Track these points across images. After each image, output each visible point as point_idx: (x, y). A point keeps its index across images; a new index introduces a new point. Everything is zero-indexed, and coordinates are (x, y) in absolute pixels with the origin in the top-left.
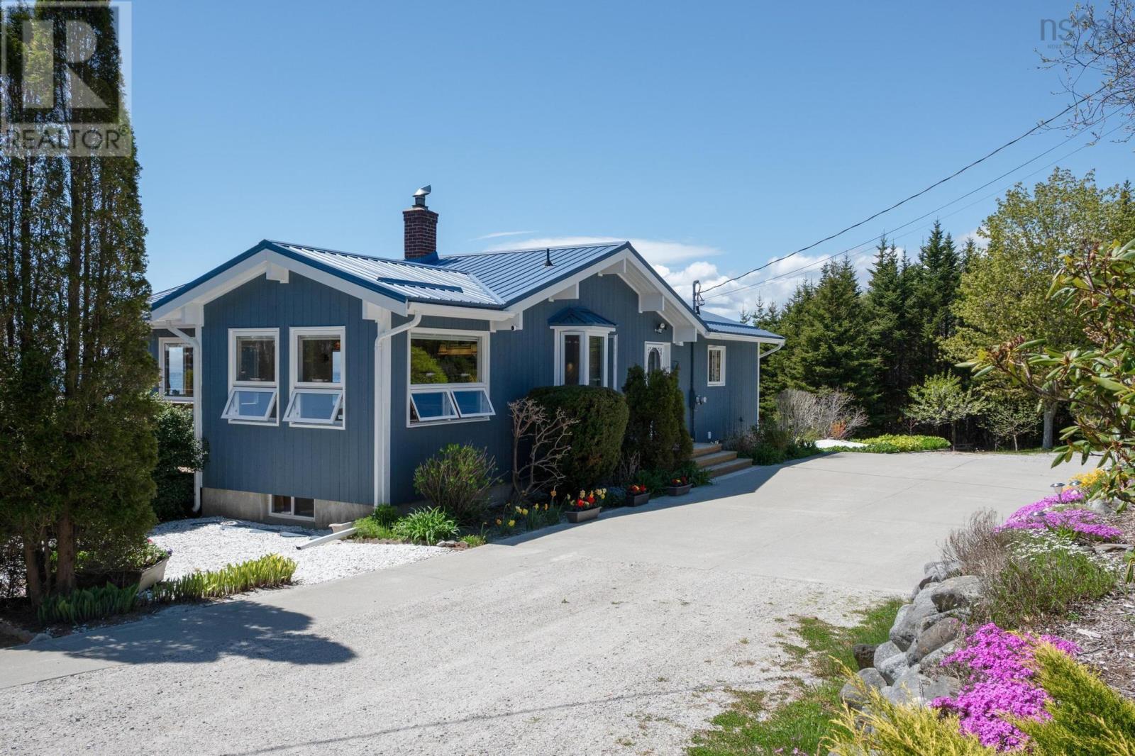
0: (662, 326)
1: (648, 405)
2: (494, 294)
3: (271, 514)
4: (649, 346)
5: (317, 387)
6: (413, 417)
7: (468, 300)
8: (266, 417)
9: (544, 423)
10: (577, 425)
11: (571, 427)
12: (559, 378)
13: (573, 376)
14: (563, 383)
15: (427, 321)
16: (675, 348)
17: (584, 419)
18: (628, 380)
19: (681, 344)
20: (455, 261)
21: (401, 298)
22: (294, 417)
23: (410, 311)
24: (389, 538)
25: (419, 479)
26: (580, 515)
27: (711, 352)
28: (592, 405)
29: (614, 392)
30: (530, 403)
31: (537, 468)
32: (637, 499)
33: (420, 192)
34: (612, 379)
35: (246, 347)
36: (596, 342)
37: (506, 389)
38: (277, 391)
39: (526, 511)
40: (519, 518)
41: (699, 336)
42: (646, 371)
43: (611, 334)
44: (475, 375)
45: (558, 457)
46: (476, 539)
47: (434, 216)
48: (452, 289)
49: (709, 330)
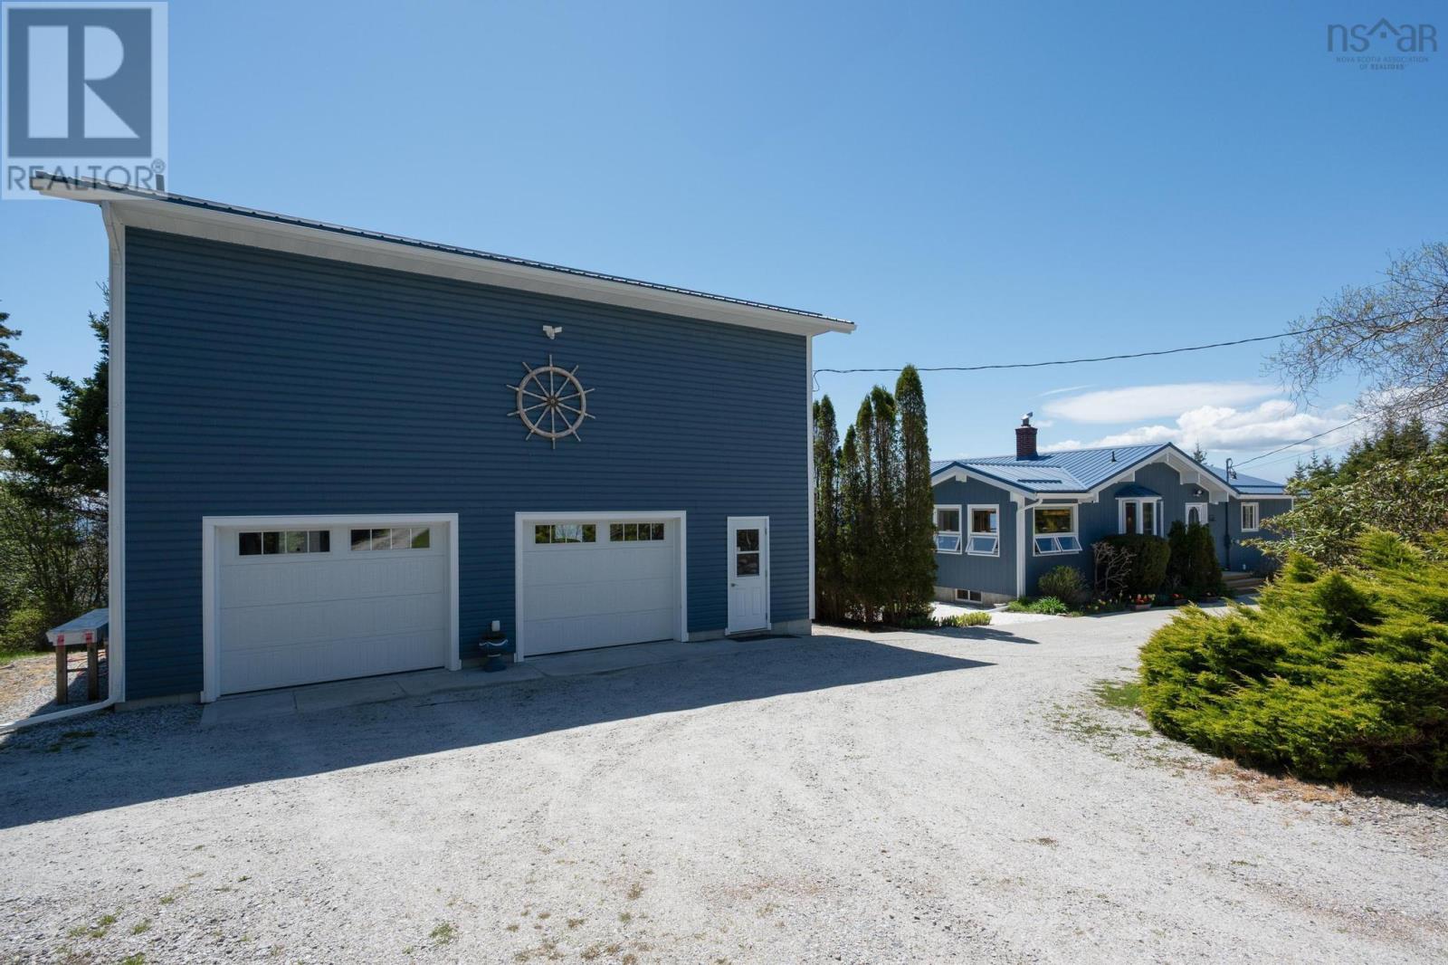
0: (1200, 492)
1: (1186, 546)
2: (1080, 482)
3: (957, 599)
4: (1189, 506)
5: (983, 535)
6: (1037, 551)
7: (1066, 489)
8: (955, 550)
9: (1113, 555)
10: (1135, 557)
11: (1130, 558)
12: (1122, 529)
13: (1131, 525)
14: (1125, 532)
15: (1045, 501)
16: (1211, 507)
17: (1140, 554)
18: (1172, 530)
19: (1217, 503)
20: (1049, 457)
21: (1032, 491)
22: (970, 550)
23: (1037, 498)
24: (1028, 611)
25: (1041, 582)
26: (1138, 607)
27: (1244, 507)
28: (1144, 545)
29: (1161, 539)
30: (1105, 544)
31: (1109, 581)
32: (1177, 602)
33: (1025, 417)
34: (1160, 529)
35: (943, 514)
36: (1148, 507)
37: (1089, 536)
38: (960, 537)
39: (1104, 603)
40: (1100, 605)
41: (1231, 497)
42: (1187, 523)
43: (1158, 501)
44: (1069, 527)
45: (1123, 575)
46: (1078, 614)
47: (1034, 431)
48: (1056, 482)
49: (1240, 493)
